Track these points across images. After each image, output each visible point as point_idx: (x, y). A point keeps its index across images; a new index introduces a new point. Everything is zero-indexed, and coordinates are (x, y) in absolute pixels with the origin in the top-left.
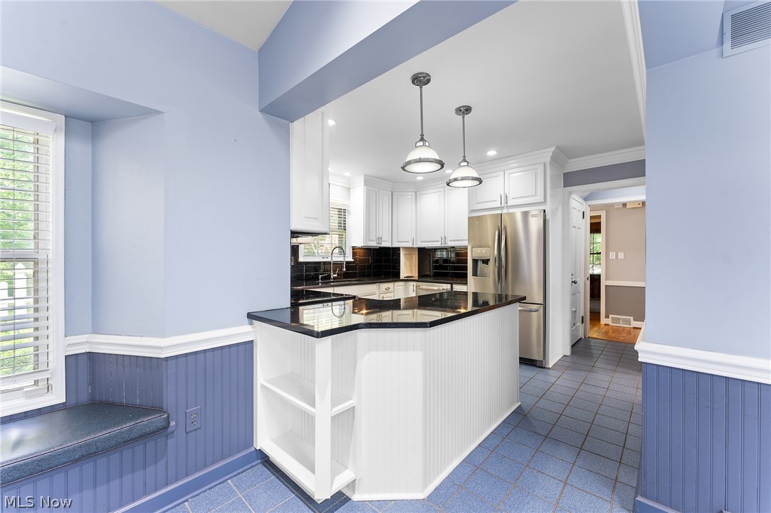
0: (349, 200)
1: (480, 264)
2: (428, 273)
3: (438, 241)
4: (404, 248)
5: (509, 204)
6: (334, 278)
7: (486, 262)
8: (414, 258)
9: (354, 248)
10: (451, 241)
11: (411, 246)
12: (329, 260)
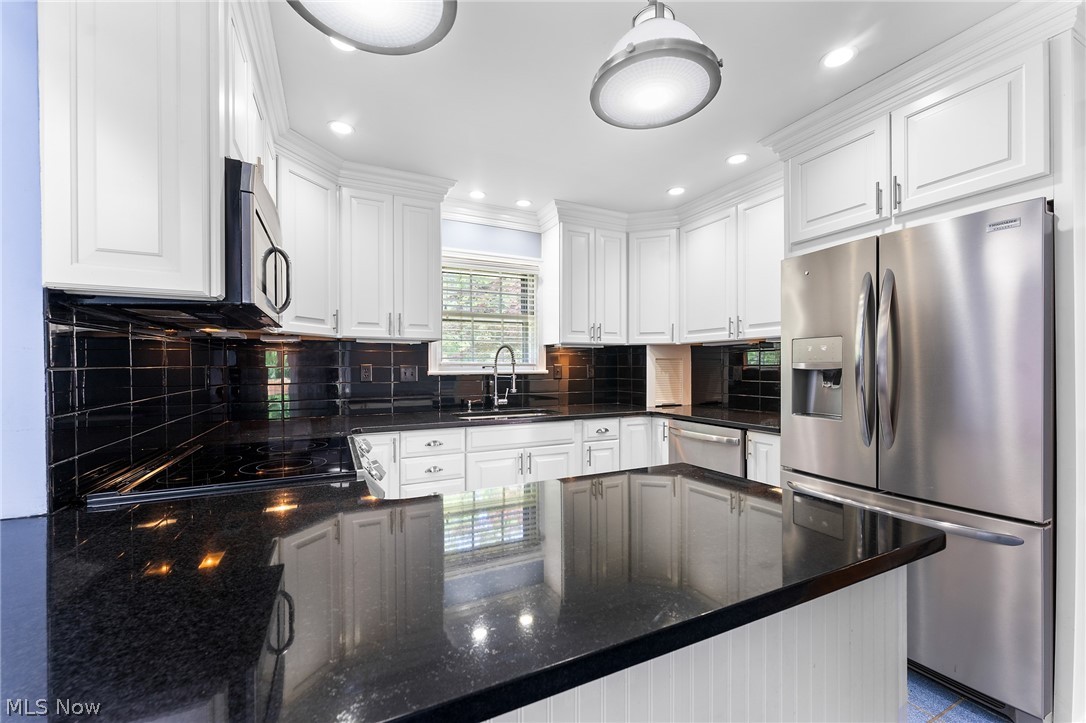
0: (540, 257)
1: (816, 381)
2: (717, 398)
3: (723, 329)
4: (656, 346)
5: (906, 207)
6: (501, 407)
7: (833, 376)
8: (681, 368)
9: (550, 348)
10: (751, 326)
11: (669, 342)
12: (490, 371)
